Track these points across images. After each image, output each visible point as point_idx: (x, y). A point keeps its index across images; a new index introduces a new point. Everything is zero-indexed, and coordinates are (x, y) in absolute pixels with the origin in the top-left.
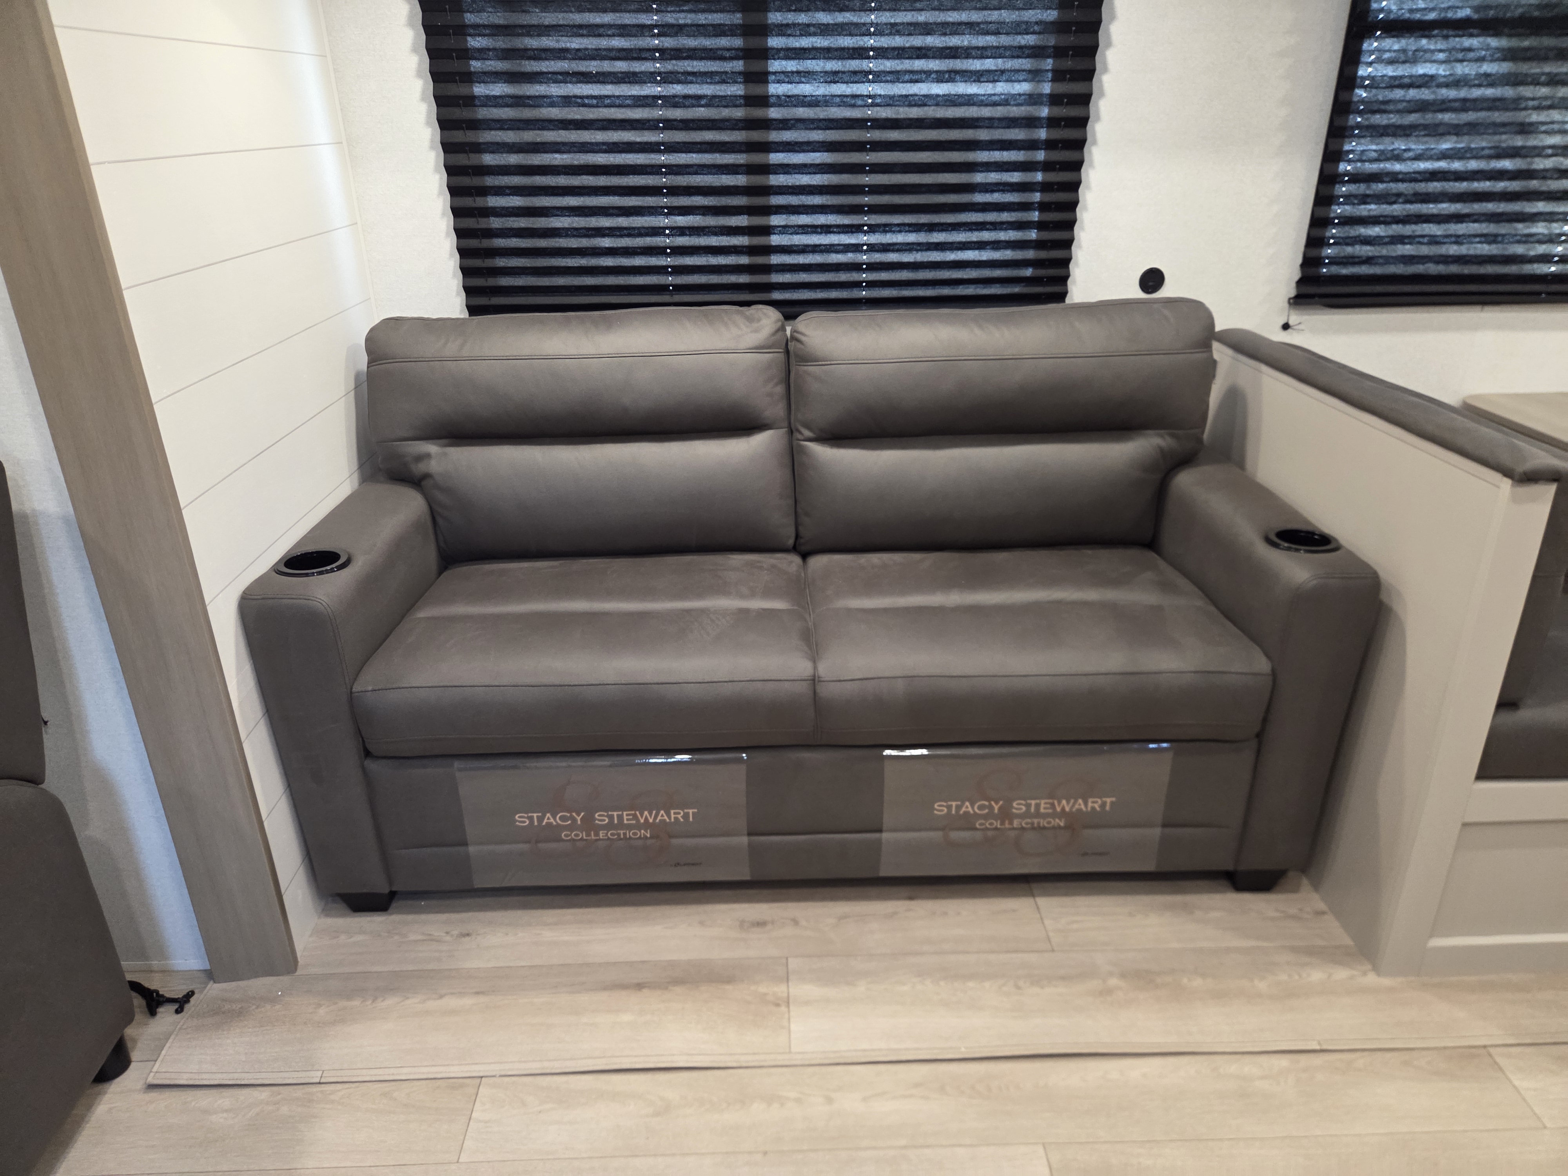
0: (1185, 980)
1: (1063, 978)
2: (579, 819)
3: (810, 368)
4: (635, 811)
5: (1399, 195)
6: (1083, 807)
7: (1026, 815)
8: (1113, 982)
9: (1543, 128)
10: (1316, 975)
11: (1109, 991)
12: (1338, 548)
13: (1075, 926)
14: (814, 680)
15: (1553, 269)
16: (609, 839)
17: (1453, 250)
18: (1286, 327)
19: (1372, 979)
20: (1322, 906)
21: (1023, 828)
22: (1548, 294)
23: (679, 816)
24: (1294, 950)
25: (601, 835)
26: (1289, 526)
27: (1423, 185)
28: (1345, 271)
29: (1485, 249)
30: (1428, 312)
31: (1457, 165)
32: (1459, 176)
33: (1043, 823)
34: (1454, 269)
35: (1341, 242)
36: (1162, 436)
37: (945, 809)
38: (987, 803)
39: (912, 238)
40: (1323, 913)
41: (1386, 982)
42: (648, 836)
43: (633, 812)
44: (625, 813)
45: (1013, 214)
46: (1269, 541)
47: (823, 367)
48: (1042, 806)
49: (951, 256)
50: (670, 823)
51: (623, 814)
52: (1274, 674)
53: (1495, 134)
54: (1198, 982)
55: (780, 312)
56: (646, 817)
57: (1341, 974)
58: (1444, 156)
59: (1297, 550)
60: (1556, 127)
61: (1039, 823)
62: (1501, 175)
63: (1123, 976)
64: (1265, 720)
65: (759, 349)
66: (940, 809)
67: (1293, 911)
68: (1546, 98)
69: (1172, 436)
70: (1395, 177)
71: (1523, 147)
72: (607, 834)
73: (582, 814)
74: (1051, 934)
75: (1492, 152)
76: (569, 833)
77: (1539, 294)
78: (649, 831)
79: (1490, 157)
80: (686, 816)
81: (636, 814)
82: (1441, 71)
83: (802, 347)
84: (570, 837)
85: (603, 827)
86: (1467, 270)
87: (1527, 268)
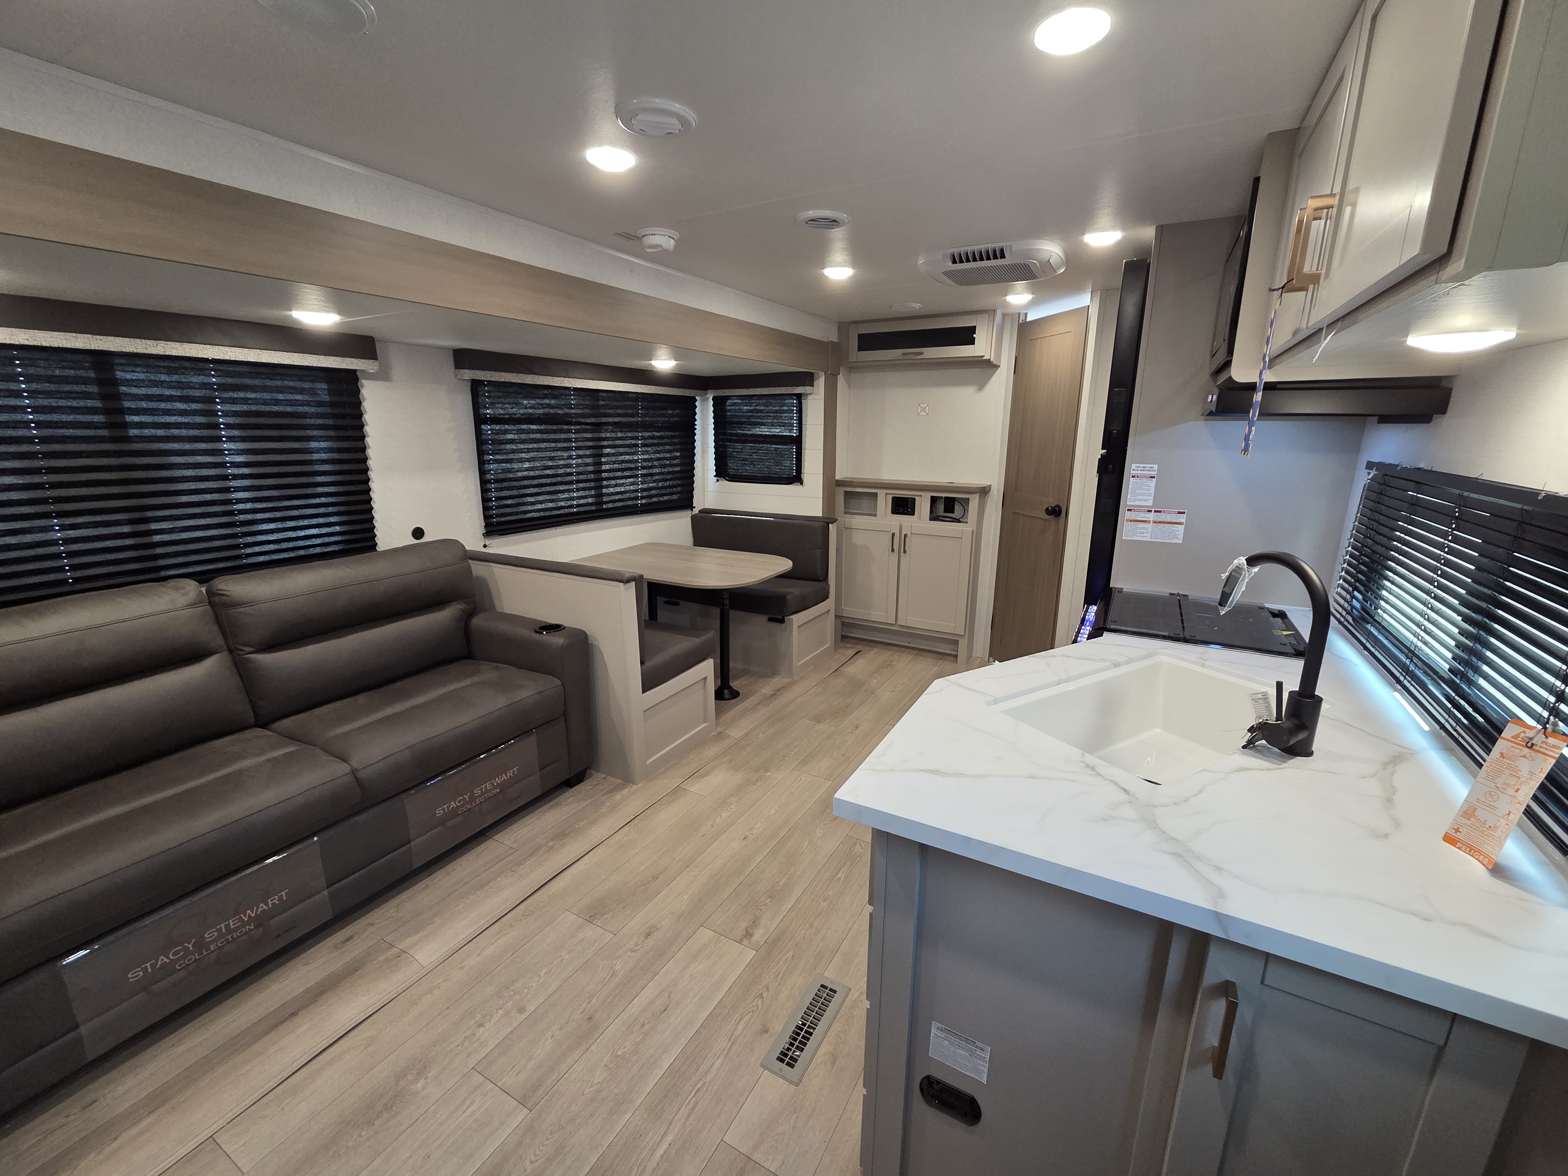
0: (576, 826)
1: (530, 856)
2: (190, 946)
3: (241, 609)
4: (239, 915)
5: (515, 487)
6: (505, 778)
7: (482, 794)
8: (551, 844)
9: (557, 458)
10: (618, 797)
11: (552, 847)
12: (565, 628)
13: (518, 837)
14: (353, 772)
15: (575, 510)
16: (220, 947)
17: (539, 506)
18: (485, 546)
19: (635, 787)
20: (604, 776)
21: (481, 802)
22: (576, 519)
23: (275, 901)
24: (605, 794)
25: (212, 948)
26: (542, 625)
27: (522, 482)
28: (503, 519)
29: (550, 505)
31: (532, 473)
32: (533, 478)
33: (490, 794)
34: (542, 514)
35: (498, 507)
36: (460, 604)
37: (442, 811)
38: (462, 798)
39: (272, 526)
40: (606, 778)
41: (640, 785)
42: (252, 928)
43: (238, 917)
44: (231, 921)
45: (335, 508)
46: (537, 632)
47: (252, 607)
48: (488, 786)
49: (302, 533)
50: (269, 909)
51: (229, 923)
52: (563, 684)
53: (541, 461)
54: (581, 823)
55: (194, 580)
56: (249, 915)
57: (625, 792)
58: (526, 470)
59: (550, 632)
60: (561, 458)
61: (488, 796)
62: (548, 476)
63: (552, 840)
64: (565, 705)
65: (191, 605)
66: (439, 812)
67: (596, 783)
68: (555, 447)
69: (465, 603)
70: (511, 480)
71: (552, 466)
72: (217, 945)
73: (193, 940)
74: (511, 846)
75: (542, 468)
76: (183, 962)
77: (573, 520)
78: (252, 924)
79: (542, 470)
80: (281, 897)
81: (240, 917)
82: (516, 437)
83: (226, 598)
84: (184, 965)
85: (211, 942)
86: (547, 514)
87: (566, 511)
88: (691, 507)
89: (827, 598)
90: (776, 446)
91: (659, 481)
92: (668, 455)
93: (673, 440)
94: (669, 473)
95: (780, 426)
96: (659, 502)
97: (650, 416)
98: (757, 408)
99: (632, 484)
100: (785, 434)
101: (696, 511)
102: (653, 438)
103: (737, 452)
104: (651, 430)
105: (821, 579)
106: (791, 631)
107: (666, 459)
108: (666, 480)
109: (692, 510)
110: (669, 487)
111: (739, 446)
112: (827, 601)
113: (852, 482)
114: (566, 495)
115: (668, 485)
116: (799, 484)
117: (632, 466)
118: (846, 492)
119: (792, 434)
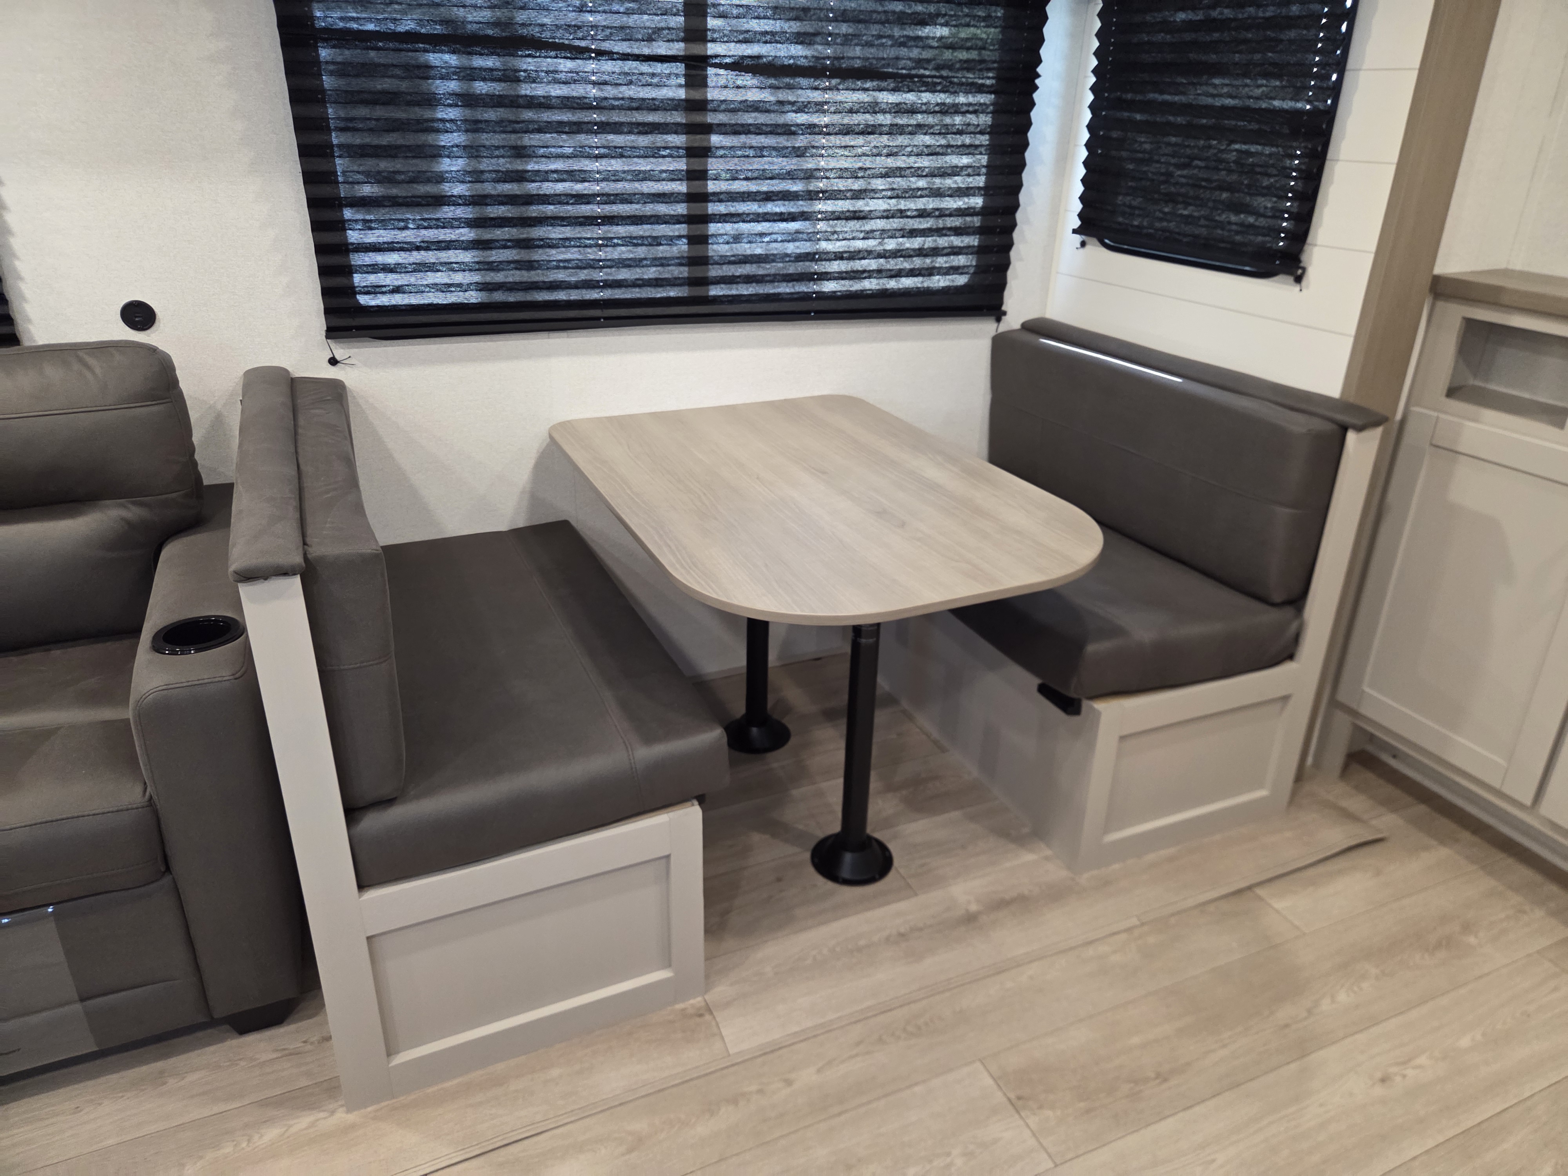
15: (602, 294)
18: (333, 362)
22: (605, 318)
26: (198, 617)
30: (492, 341)
59: (176, 652)
77: (598, 319)
87: (575, 295)
88: (996, 311)
89: (1291, 657)
90: (1244, 147)
91: (885, 234)
92: (925, 162)
93: (948, 120)
94: (922, 214)
95: (1266, 75)
96: (884, 293)
97: (869, 44)
98: (1215, 14)
99: (794, 237)
100: (1277, 103)
101: (1013, 320)
102: (874, 108)
103: (1142, 161)
104: (868, 85)
105: (1277, 598)
106: (1091, 745)
107: (918, 173)
108: (913, 233)
109: (998, 320)
110: (921, 253)
111: (1145, 143)
112: (1288, 667)
113: (1499, 290)
114: (572, 254)
115: (916, 246)
116: (1291, 279)
117: (797, 187)
118: (1470, 324)
119: (1299, 105)
